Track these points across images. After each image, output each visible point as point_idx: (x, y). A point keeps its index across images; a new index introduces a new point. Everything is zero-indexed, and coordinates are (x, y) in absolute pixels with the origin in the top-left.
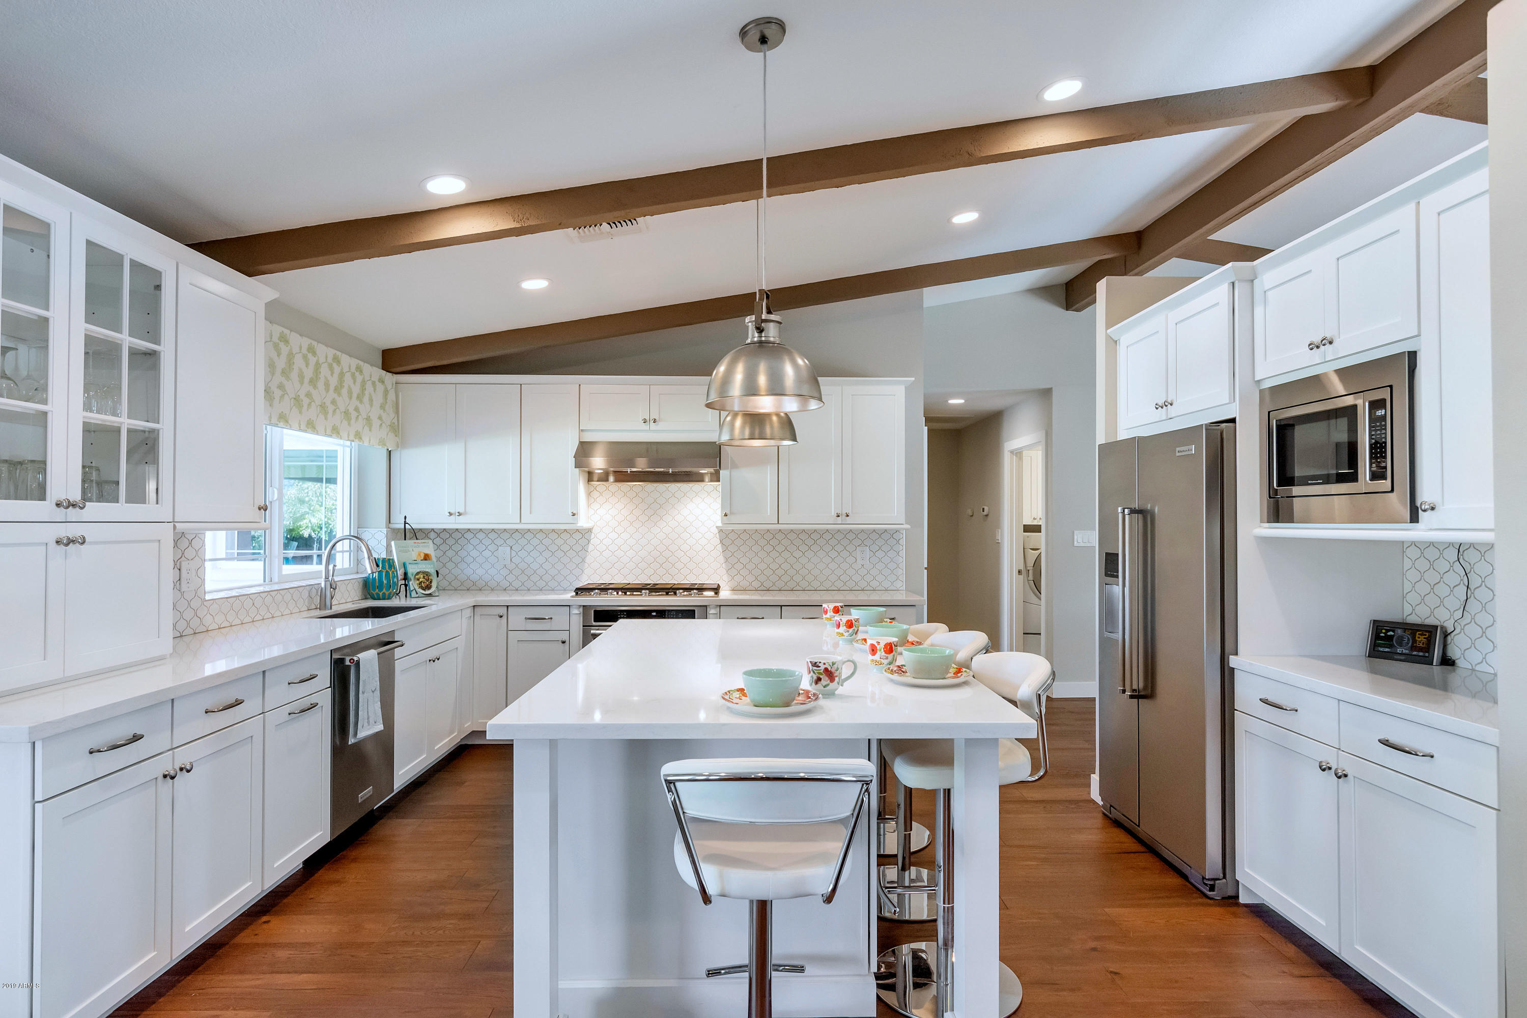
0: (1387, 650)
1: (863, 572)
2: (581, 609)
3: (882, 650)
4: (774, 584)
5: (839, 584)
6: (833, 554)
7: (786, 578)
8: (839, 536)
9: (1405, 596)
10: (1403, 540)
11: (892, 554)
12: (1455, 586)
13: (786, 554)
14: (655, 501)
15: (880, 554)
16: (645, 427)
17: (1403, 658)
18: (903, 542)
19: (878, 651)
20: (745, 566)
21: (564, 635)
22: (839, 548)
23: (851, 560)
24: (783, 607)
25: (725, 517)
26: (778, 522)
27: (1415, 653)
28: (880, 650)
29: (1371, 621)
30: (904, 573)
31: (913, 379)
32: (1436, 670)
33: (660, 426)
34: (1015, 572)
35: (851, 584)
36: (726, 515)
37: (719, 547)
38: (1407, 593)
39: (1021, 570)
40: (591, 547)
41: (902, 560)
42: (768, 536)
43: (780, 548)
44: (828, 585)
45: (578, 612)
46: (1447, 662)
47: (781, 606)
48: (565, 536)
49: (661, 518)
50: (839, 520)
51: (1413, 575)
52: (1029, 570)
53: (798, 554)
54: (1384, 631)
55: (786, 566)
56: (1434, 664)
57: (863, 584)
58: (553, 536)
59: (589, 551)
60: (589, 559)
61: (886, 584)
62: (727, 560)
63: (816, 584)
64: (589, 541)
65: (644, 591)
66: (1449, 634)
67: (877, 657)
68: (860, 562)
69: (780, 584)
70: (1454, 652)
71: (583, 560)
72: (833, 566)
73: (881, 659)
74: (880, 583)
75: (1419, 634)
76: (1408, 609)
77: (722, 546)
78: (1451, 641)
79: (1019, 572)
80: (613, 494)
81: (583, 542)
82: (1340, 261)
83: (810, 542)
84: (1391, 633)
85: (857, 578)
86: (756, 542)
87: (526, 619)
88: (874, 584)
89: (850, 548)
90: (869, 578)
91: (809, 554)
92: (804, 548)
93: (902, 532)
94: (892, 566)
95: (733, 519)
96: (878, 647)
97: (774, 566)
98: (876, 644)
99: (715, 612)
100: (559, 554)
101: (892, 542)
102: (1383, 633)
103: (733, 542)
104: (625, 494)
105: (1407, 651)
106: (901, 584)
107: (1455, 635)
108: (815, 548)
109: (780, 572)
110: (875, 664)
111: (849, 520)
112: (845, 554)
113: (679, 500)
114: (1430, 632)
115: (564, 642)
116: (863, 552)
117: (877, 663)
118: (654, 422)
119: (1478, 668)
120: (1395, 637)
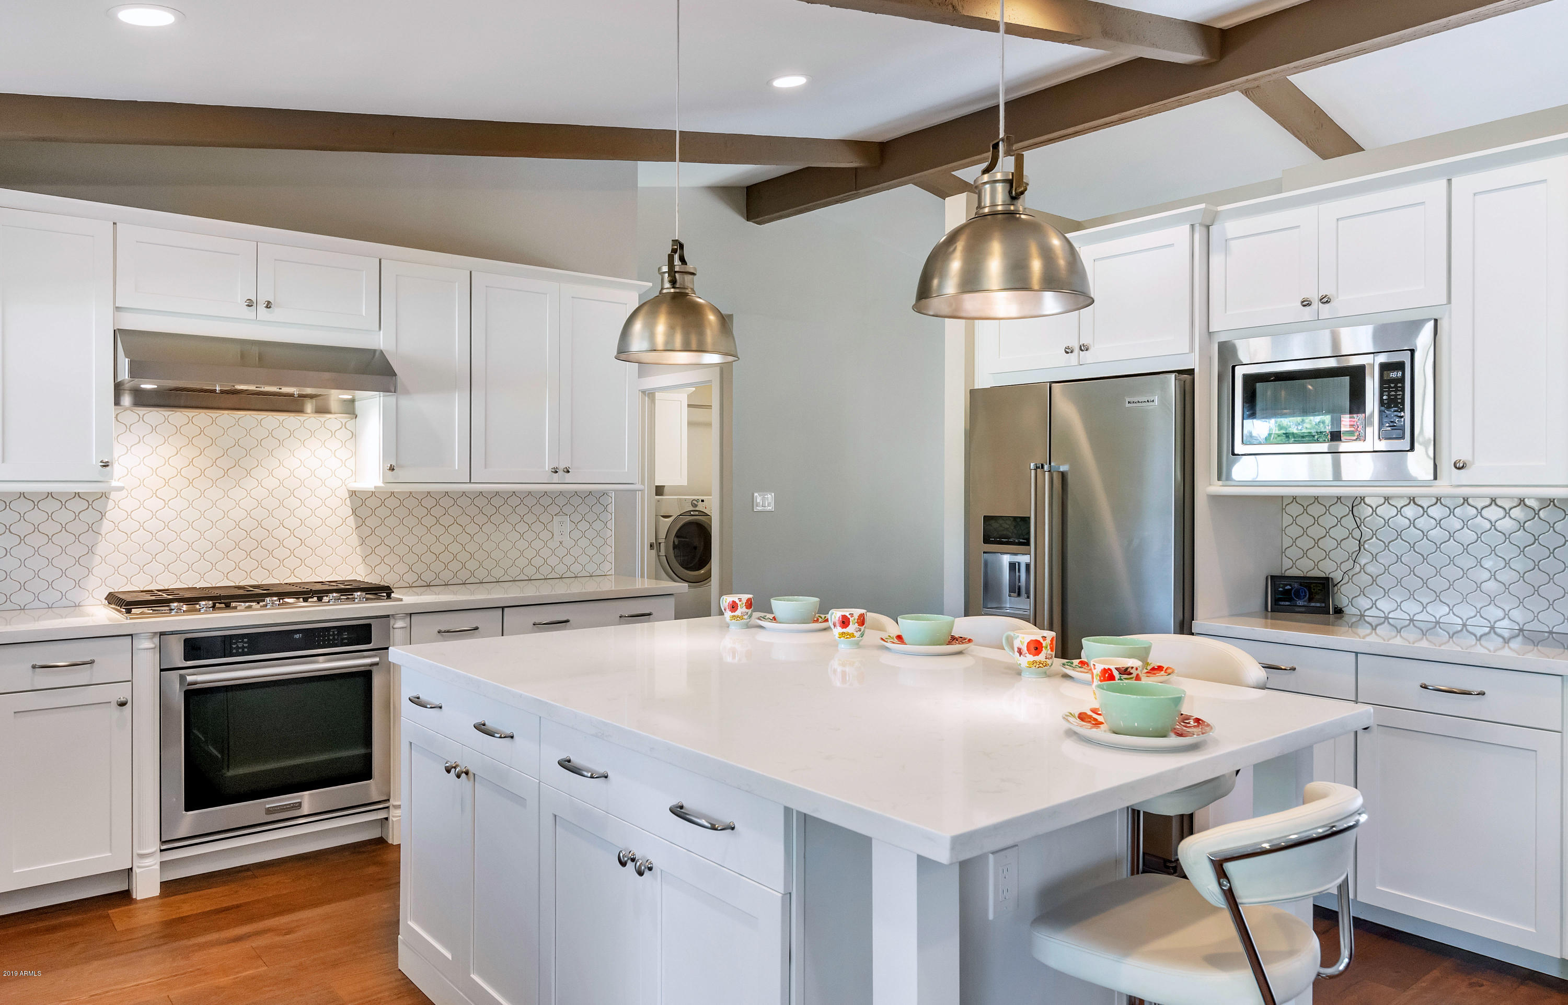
0: (1287, 603)
1: (561, 552)
2: (157, 640)
3: (1049, 647)
4: (437, 575)
5: (530, 571)
6: (522, 527)
7: (455, 566)
8: (530, 501)
9: (1284, 551)
10: (1283, 495)
11: (598, 525)
12: (1342, 540)
13: (455, 530)
14: (237, 443)
15: (583, 526)
16: (249, 313)
17: (1303, 609)
18: (611, 508)
19: (1043, 649)
20: (392, 550)
21: (122, 692)
22: (530, 518)
23: (545, 535)
24: (506, 609)
25: (390, 472)
26: (470, 481)
27: (1313, 604)
28: (1047, 648)
29: (1267, 578)
30: (613, 551)
31: (651, 284)
32: (1332, 617)
33: (276, 314)
34: (647, 547)
35: (545, 570)
36: (392, 469)
37: (351, 521)
38: (1286, 548)
39: (653, 543)
40: (106, 525)
41: (610, 534)
42: (429, 502)
43: (447, 521)
44: (514, 573)
45: (152, 646)
46: (1339, 611)
47: (503, 608)
48: (50, 506)
49: (249, 473)
50: (556, 478)
51: (1294, 531)
52: (660, 543)
53: (472, 529)
54: (1282, 586)
55: (455, 548)
56: (1331, 613)
57: (561, 569)
58: (22, 506)
59: (103, 533)
60: (102, 548)
61: (591, 568)
62: (363, 542)
63: (498, 573)
64: (103, 515)
65: (268, 599)
66: (1336, 585)
67: (1041, 657)
68: (557, 538)
69: (446, 576)
70: (1343, 601)
71: (91, 550)
72: (522, 544)
73: (1046, 659)
74: (584, 567)
75: (1314, 586)
76: (1287, 563)
77: (354, 518)
78: (1337, 591)
79: (651, 546)
80: (154, 429)
81: (89, 516)
82: (1339, 222)
83: (489, 510)
84: (1288, 587)
85: (553, 561)
86: (410, 512)
87: (34, 667)
88: (576, 568)
89: (545, 518)
90: (569, 560)
91: (488, 528)
92: (481, 519)
93: (610, 495)
94: (598, 542)
95: (401, 475)
96: (1044, 644)
97: (438, 548)
98: (1041, 641)
99: (404, 625)
100: (37, 540)
101: (598, 509)
102: (1281, 588)
103: (373, 512)
104: (178, 430)
105: (1305, 603)
106: (608, 567)
107: (1342, 585)
108: (497, 519)
109: (446, 557)
110: (1038, 666)
111: (568, 478)
112: (538, 527)
113: (281, 443)
114: (1323, 584)
115: (122, 704)
116: (561, 523)
117: (1041, 665)
118: (267, 307)
119: (1367, 613)
120: (1293, 591)
